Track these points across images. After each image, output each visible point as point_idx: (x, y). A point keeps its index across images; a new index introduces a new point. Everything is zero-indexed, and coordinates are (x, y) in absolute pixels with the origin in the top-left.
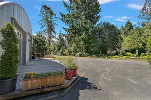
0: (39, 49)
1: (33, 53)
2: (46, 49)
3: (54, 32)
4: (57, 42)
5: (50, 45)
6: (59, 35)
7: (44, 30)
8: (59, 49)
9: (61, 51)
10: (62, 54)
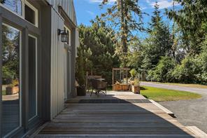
0: (96, 62)
1: (78, 76)
2: (116, 62)
3: (138, 11)
4: (147, 40)
5: (125, 49)
6: (154, 20)
7: (110, 11)
8: (155, 62)
9: (160, 66)
10: (165, 78)
